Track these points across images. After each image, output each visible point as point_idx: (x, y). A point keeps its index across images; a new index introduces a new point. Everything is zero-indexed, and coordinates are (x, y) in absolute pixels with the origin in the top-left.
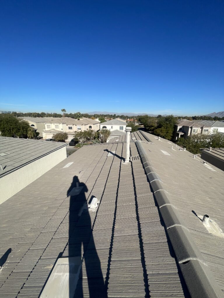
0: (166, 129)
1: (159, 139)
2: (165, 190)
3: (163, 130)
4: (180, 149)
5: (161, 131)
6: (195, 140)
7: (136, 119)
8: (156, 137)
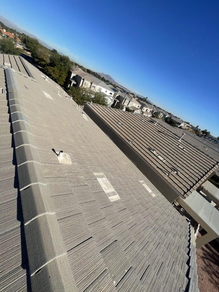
0: (60, 71)
1: (46, 79)
2: (28, 132)
3: (56, 71)
4: (67, 97)
5: (54, 71)
6: (83, 92)
7: (19, 37)
8: (43, 75)
